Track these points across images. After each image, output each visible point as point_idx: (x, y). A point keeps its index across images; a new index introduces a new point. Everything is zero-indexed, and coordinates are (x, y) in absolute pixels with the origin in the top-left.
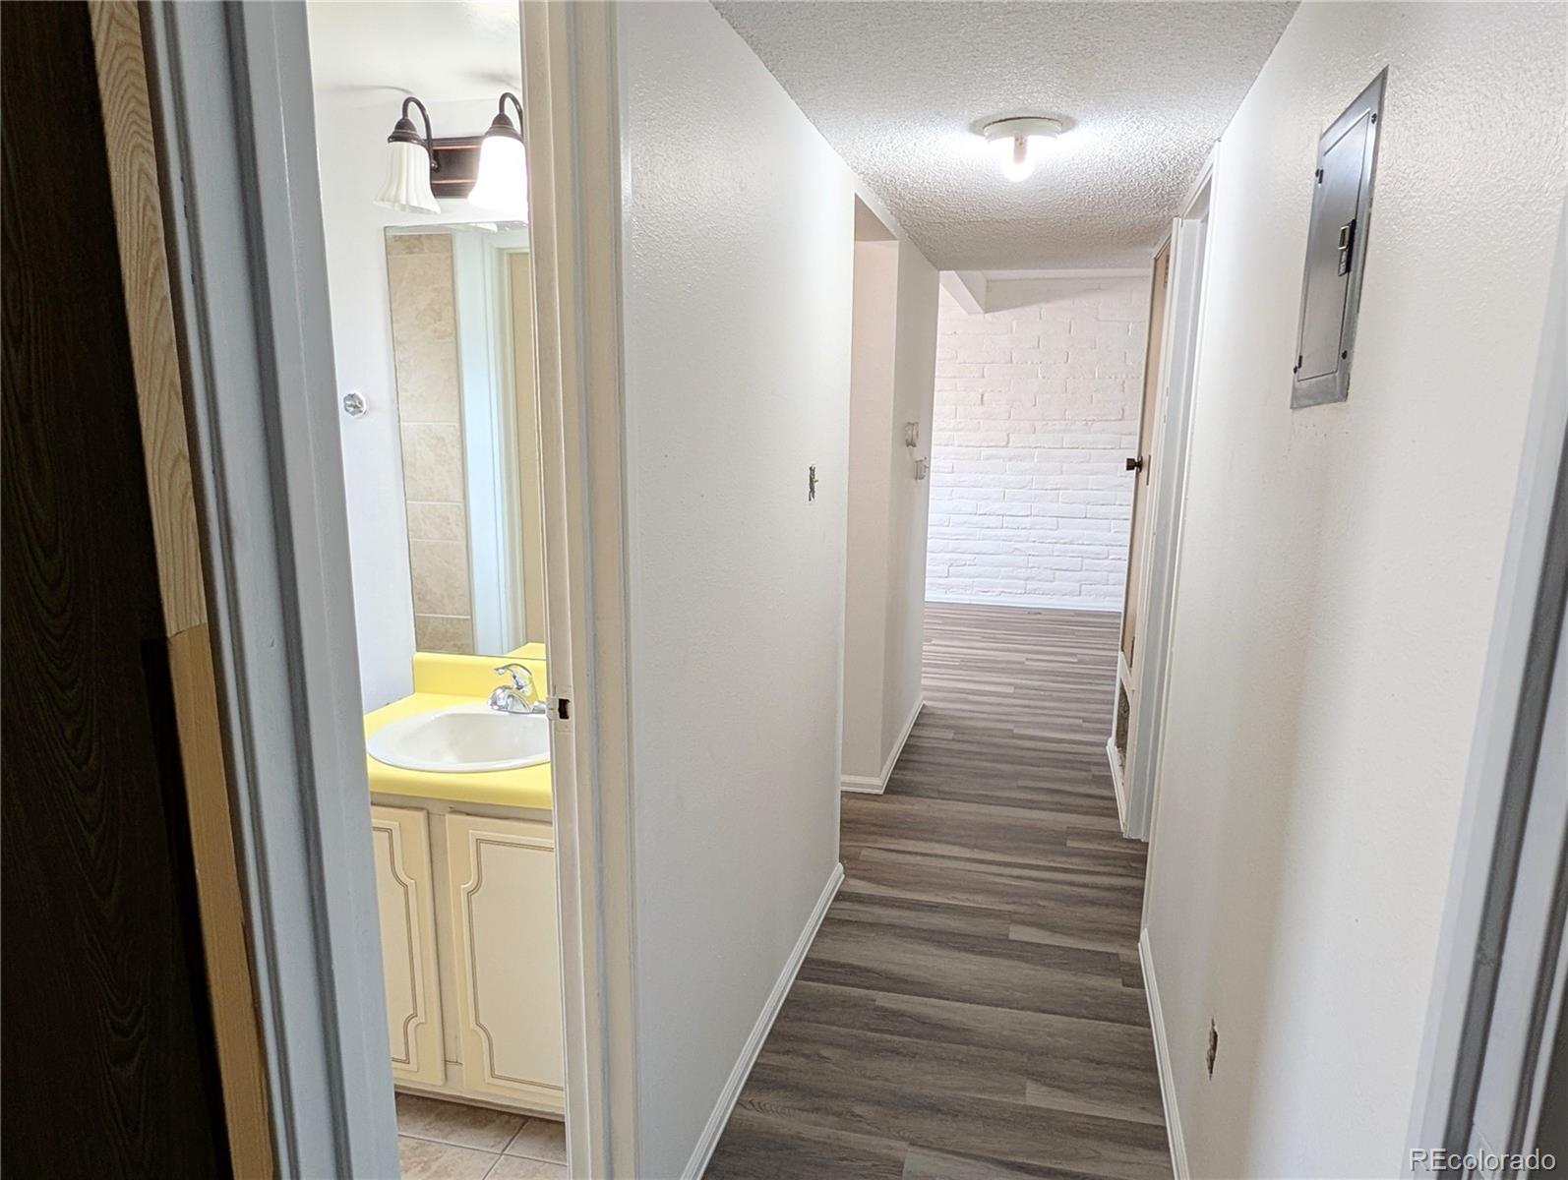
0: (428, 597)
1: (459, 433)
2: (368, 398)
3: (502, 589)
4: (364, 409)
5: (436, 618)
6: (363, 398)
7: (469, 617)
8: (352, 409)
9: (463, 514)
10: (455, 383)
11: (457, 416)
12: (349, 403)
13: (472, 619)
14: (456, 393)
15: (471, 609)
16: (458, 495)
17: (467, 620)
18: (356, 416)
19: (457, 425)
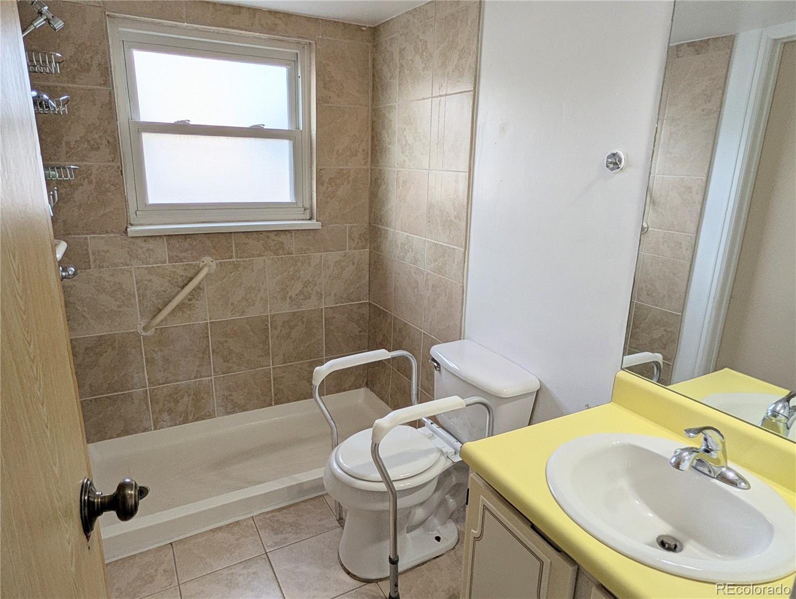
0: (654, 294)
1: (704, 185)
2: (627, 156)
3: (711, 300)
4: (621, 166)
5: (656, 309)
6: (623, 157)
7: (680, 314)
8: (611, 166)
9: (693, 242)
10: (710, 148)
11: (706, 171)
12: (610, 160)
13: (682, 315)
14: (709, 155)
15: (683, 309)
16: (692, 227)
17: (678, 315)
18: (613, 172)
19: (704, 179)
